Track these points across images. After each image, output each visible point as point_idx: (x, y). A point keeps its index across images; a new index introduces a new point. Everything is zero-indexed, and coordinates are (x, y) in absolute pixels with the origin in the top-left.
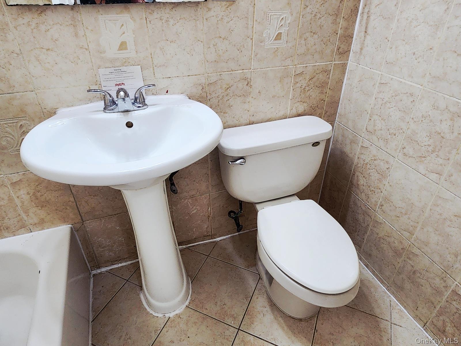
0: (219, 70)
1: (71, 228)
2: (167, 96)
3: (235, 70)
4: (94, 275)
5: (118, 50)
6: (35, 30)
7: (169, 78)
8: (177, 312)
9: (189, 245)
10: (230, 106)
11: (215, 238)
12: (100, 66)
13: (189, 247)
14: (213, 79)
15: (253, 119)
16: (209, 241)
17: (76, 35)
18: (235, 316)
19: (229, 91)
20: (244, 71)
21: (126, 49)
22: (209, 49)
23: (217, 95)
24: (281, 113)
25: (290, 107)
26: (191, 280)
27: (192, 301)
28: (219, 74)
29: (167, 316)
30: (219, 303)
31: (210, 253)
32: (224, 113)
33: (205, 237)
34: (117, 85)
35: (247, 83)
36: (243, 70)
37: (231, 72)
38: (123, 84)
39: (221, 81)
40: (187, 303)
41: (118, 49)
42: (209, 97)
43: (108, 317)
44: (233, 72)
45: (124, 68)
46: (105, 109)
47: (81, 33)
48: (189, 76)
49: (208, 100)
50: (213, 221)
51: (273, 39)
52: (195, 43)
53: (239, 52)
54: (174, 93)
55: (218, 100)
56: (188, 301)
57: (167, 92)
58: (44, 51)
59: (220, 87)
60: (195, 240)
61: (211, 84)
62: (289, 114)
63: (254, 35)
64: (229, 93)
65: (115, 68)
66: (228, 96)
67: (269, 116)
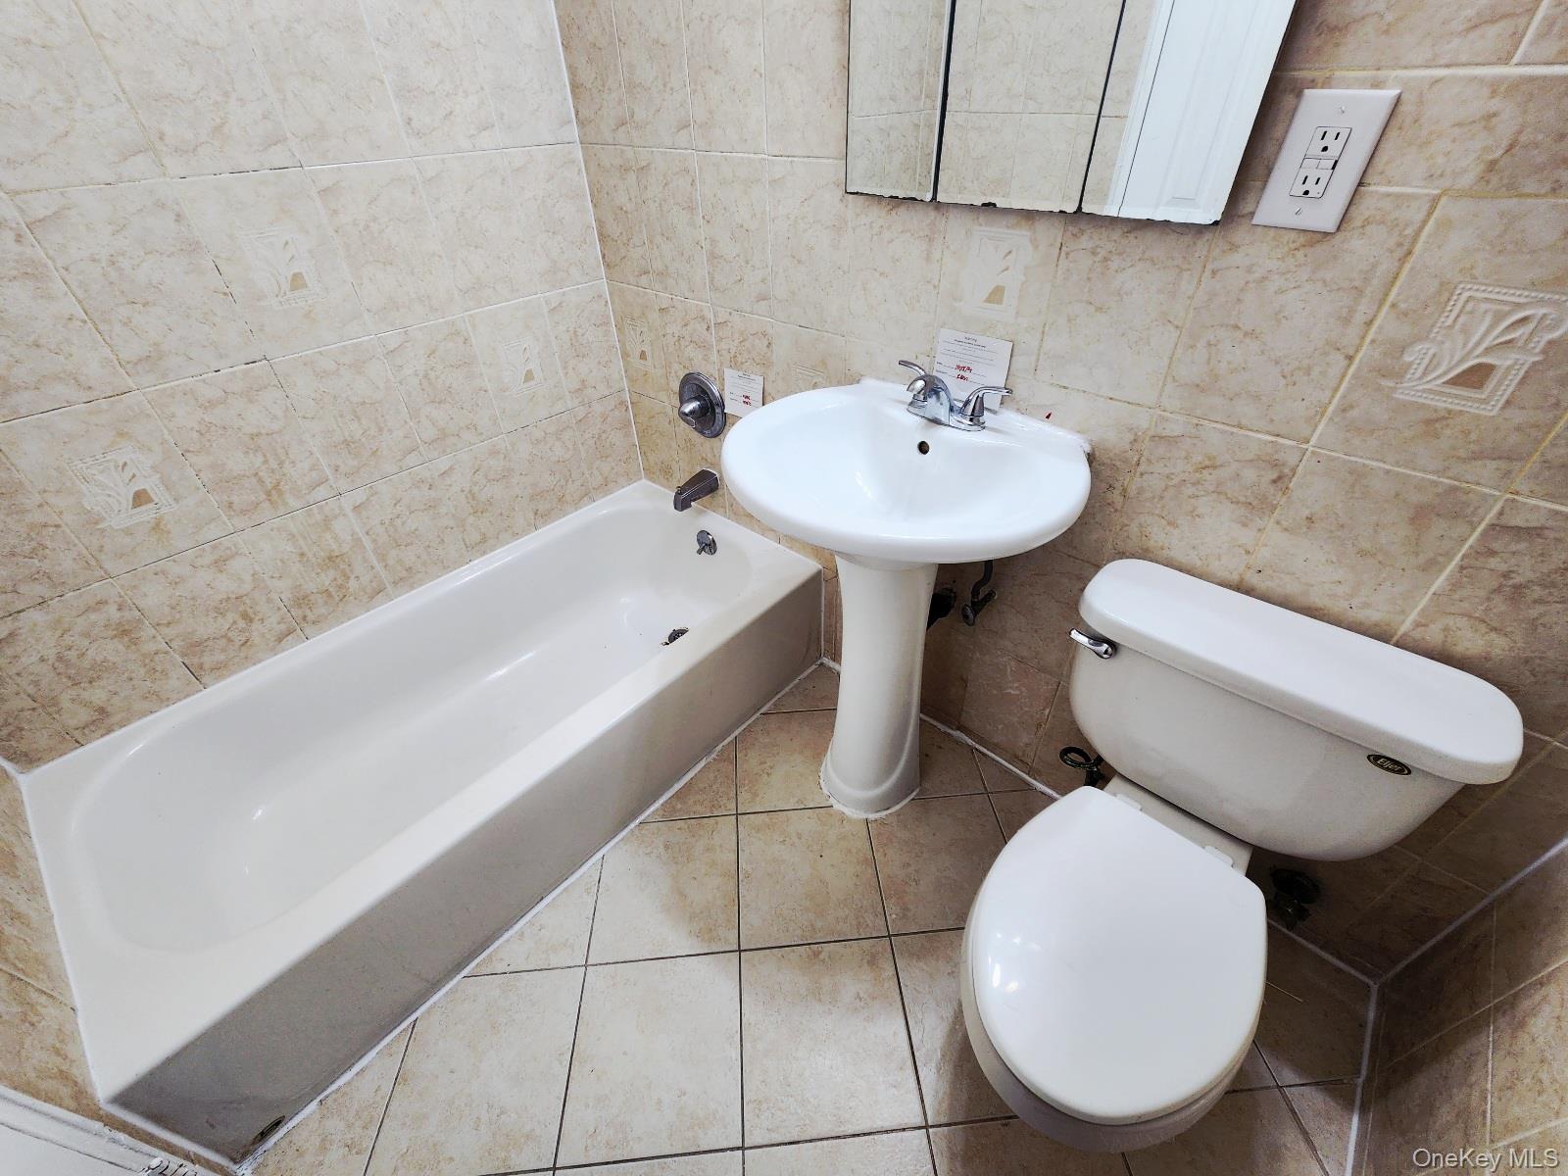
0: (1198, 412)
1: (819, 573)
2: (1046, 427)
3: (1250, 427)
4: (822, 664)
5: (985, 301)
6: (875, 238)
7: (1065, 388)
8: (846, 811)
9: (977, 746)
10: (1193, 514)
11: (1035, 779)
12: (945, 324)
13: (977, 749)
14: (1174, 429)
15: (1253, 579)
16: (1018, 772)
17: (928, 258)
18: (910, 914)
19: (1208, 477)
20: (1281, 440)
21: (1000, 302)
22: (1190, 350)
23: (1167, 471)
24: (1373, 615)
25: (1419, 614)
26: (917, 795)
27: (882, 822)
28: (1195, 421)
29: (832, 801)
30: (911, 870)
31: (996, 792)
32: (1169, 523)
33: (1015, 759)
34: (958, 367)
35: (1275, 476)
36: (1278, 435)
37: (1235, 430)
38: (969, 369)
39: (1195, 441)
40: (872, 816)
41: (984, 298)
42: (1142, 468)
43: (779, 727)
44: (1242, 432)
45: (981, 340)
46: (911, 404)
47: (936, 255)
48: (1111, 399)
49: (1138, 474)
50: (1045, 743)
51: (1445, 379)
52: (1158, 326)
53: (1284, 381)
54: (1061, 425)
55: (1164, 485)
56: (877, 816)
57: (1048, 417)
58: (877, 274)
59: (1184, 454)
60: (994, 748)
61: (1163, 437)
62: (1405, 634)
63: (1364, 348)
64: (1205, 481)
65: (967, 335)
66: (1200, 487)
67: (1317, 599)
